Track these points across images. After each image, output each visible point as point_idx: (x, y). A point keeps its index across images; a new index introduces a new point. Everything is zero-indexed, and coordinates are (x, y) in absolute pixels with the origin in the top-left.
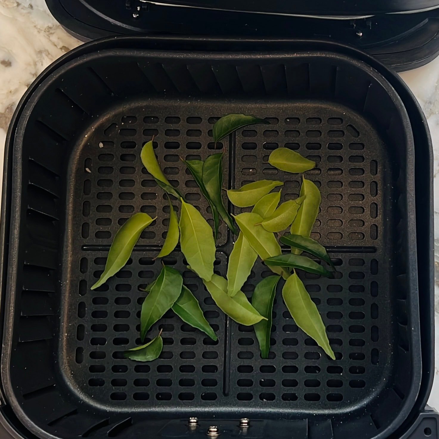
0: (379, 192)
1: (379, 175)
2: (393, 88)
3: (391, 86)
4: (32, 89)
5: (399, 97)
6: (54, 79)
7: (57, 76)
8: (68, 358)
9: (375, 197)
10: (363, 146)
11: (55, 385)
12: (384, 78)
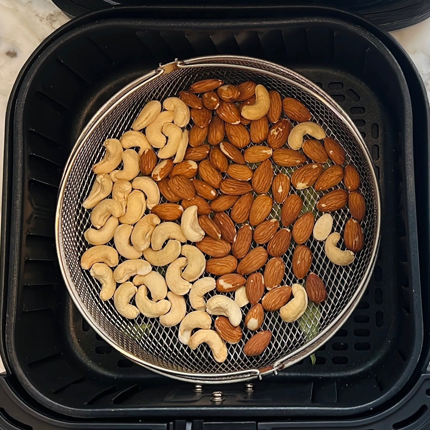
0: (380, 155)
1: (380, 138)
2: (389, 52)
3: (388, 50)
4: (32, 61)
5: (396, 61)
6: (52, 50)
7: (56, 47)
8: (74, 326)
9: (376, 161)
10: (364, 109)
11: (61, 354)
12: (380, 42)
